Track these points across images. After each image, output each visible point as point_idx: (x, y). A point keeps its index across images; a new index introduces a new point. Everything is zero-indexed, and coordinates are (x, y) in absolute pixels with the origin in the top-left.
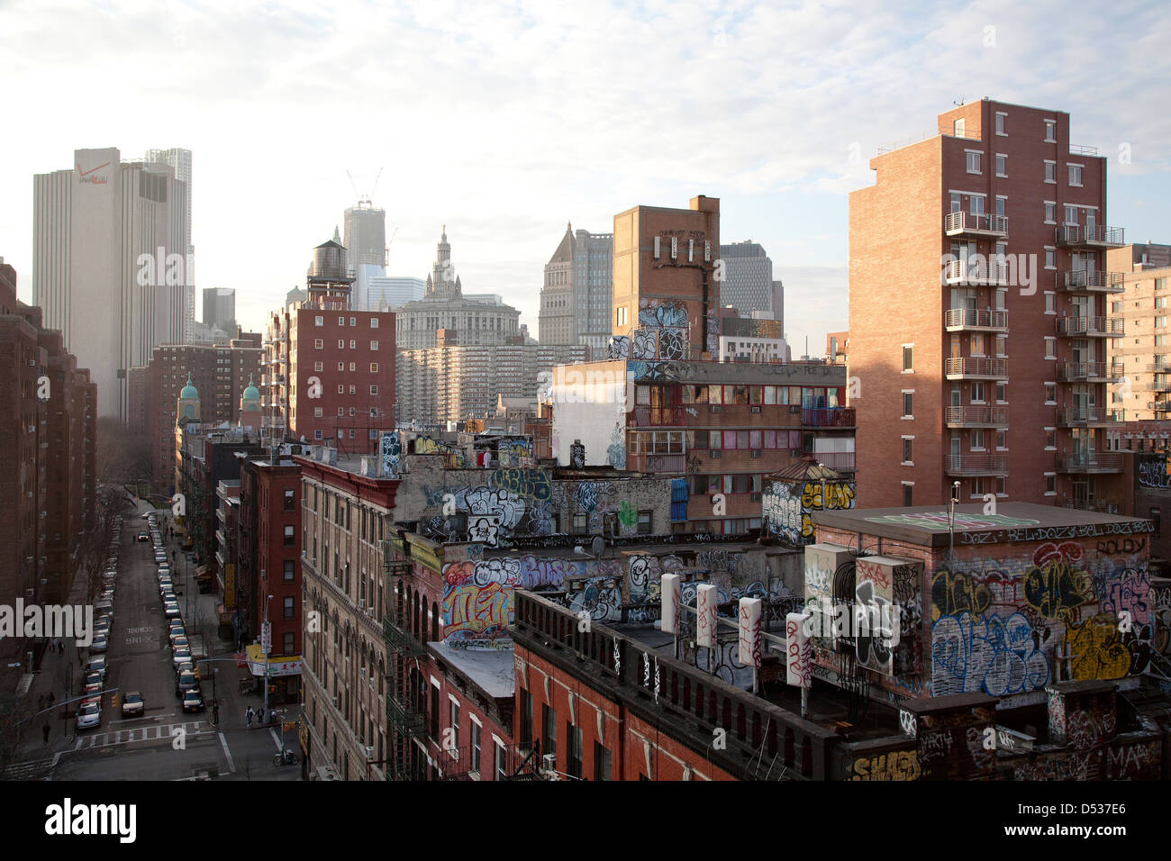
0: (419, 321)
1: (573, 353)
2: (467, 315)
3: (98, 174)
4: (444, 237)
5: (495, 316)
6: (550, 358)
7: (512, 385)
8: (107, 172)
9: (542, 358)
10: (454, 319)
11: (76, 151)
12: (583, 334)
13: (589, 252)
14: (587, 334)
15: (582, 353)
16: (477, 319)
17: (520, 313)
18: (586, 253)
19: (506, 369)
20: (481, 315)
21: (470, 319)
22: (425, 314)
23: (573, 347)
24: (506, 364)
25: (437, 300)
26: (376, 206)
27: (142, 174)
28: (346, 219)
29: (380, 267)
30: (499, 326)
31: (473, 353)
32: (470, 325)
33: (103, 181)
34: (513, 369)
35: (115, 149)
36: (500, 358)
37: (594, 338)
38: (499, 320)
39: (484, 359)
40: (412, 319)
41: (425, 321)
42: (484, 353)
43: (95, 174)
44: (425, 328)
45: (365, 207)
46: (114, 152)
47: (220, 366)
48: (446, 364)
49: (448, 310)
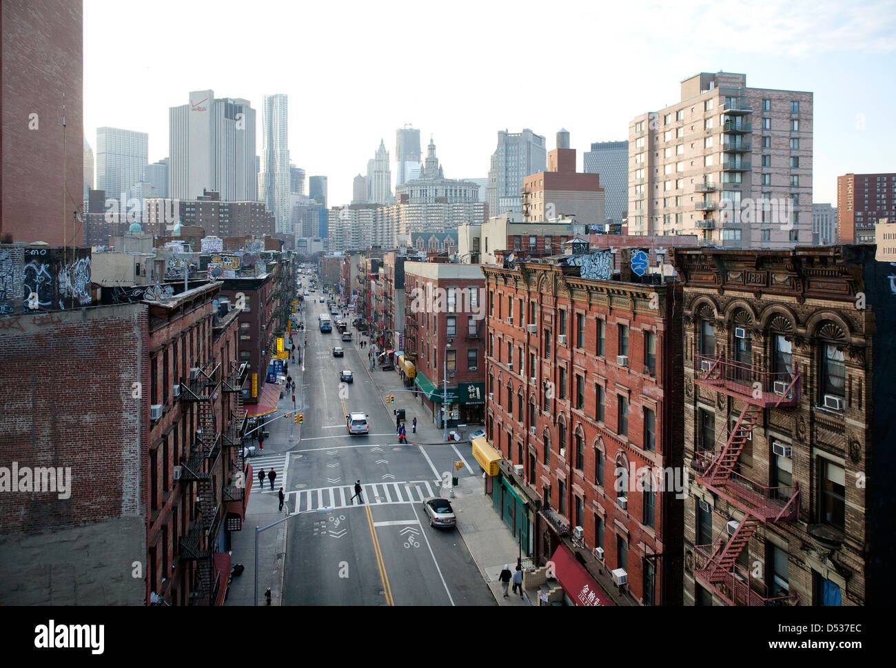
0: (416, 192)
1: (476, 208)
2: (444, 188)
3: (201, 105)
4: (432, 141)
5: (463, 188)
6: (461, 211)
7: (437, 228)
8: (206, 104)
9: (456, 211)
10: (436, 190)
11: (190, 93)
12: (502, 197)
13: (507, 145)
14: (504, 197)
15: (482, 207)
16: (451, 190)
17: (479, 186)
18: (505, 145)
19: (433, 218)
20: (453, 188)
21: (446, 190)
22: (419, 187)
23: (476, 204)
24: (433, 215)
25: (426, 179)
26: (415, 127)
27: (227, 105)
28: (397, 134)
29: (417, 162)
30: (465, 194)
31: (413, 208)
32: (446, 194)
33: (204, 109)
34: (437, 218)
35: (211, 90)
36: (429, 211)
37: (509, 200)
38: (465, 191)
39: (419, 212)
40: (411, 191)
41: (419, 192)
42: (419, 208)
43: (200, 105)
44: (419, 196)
45: (408, 127)
46: (211, 92)
47: (189, 212)
48: (398, 215)
49: (433, 185)
